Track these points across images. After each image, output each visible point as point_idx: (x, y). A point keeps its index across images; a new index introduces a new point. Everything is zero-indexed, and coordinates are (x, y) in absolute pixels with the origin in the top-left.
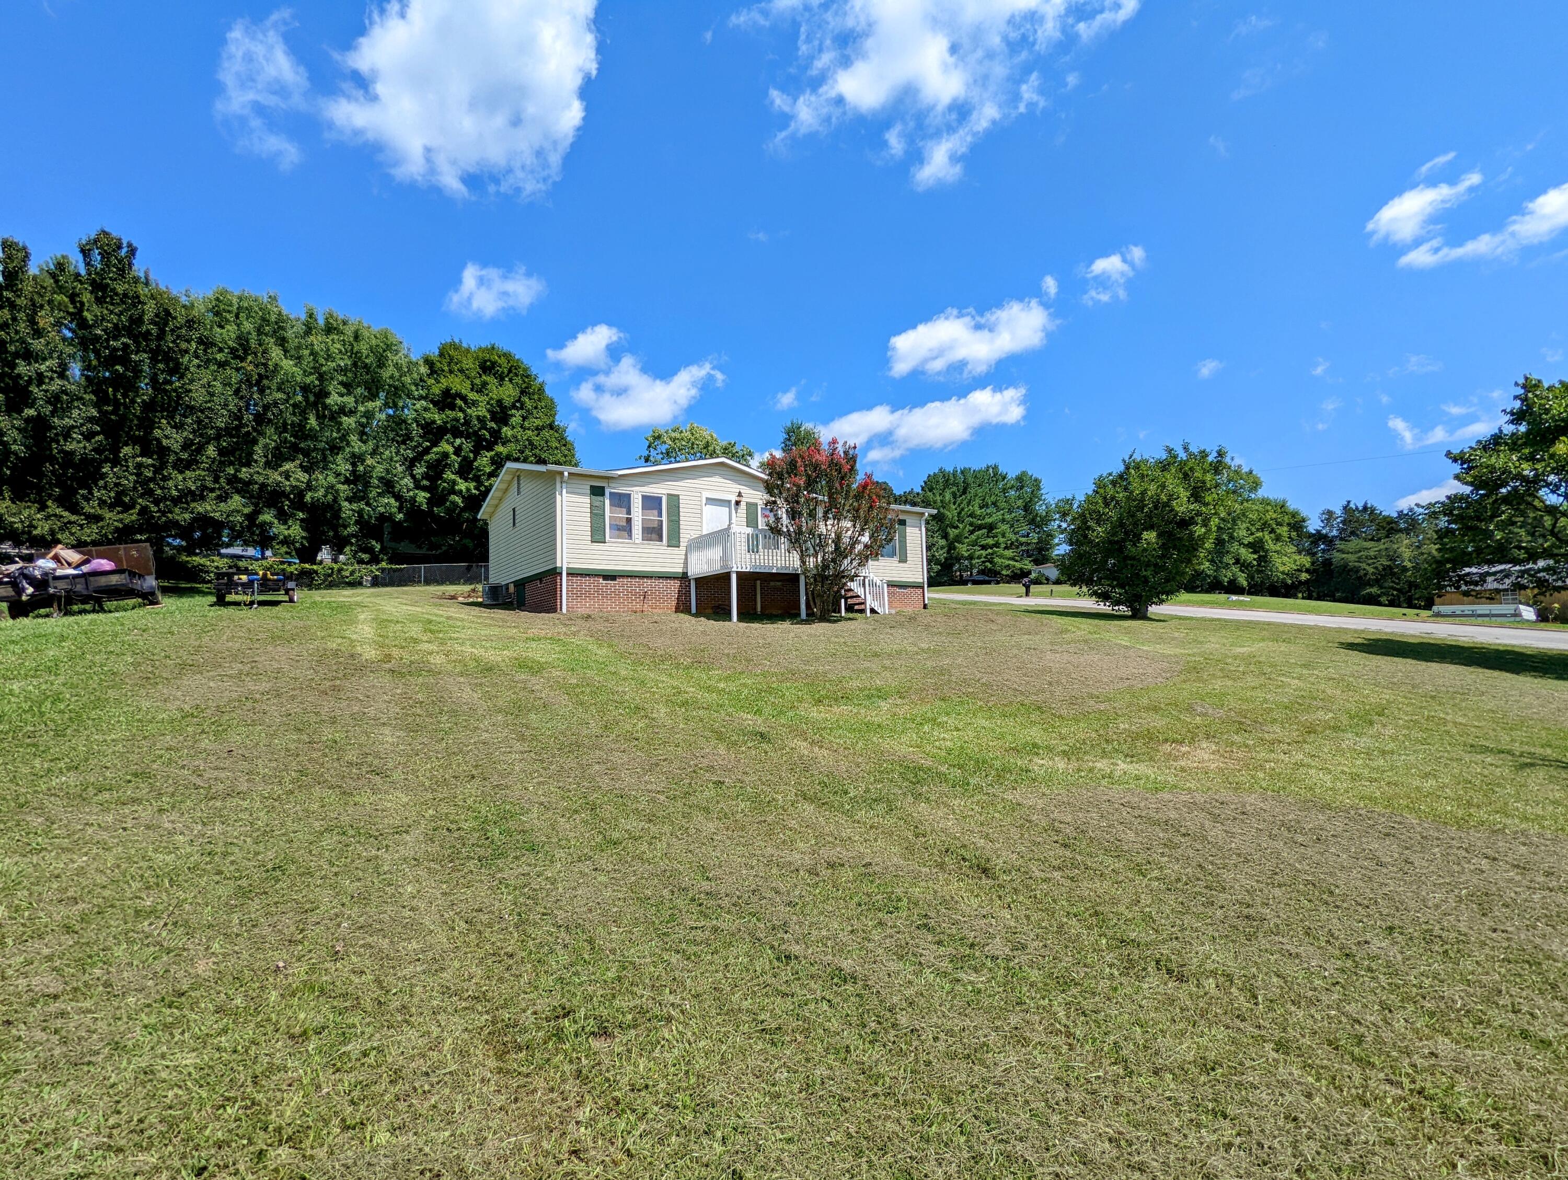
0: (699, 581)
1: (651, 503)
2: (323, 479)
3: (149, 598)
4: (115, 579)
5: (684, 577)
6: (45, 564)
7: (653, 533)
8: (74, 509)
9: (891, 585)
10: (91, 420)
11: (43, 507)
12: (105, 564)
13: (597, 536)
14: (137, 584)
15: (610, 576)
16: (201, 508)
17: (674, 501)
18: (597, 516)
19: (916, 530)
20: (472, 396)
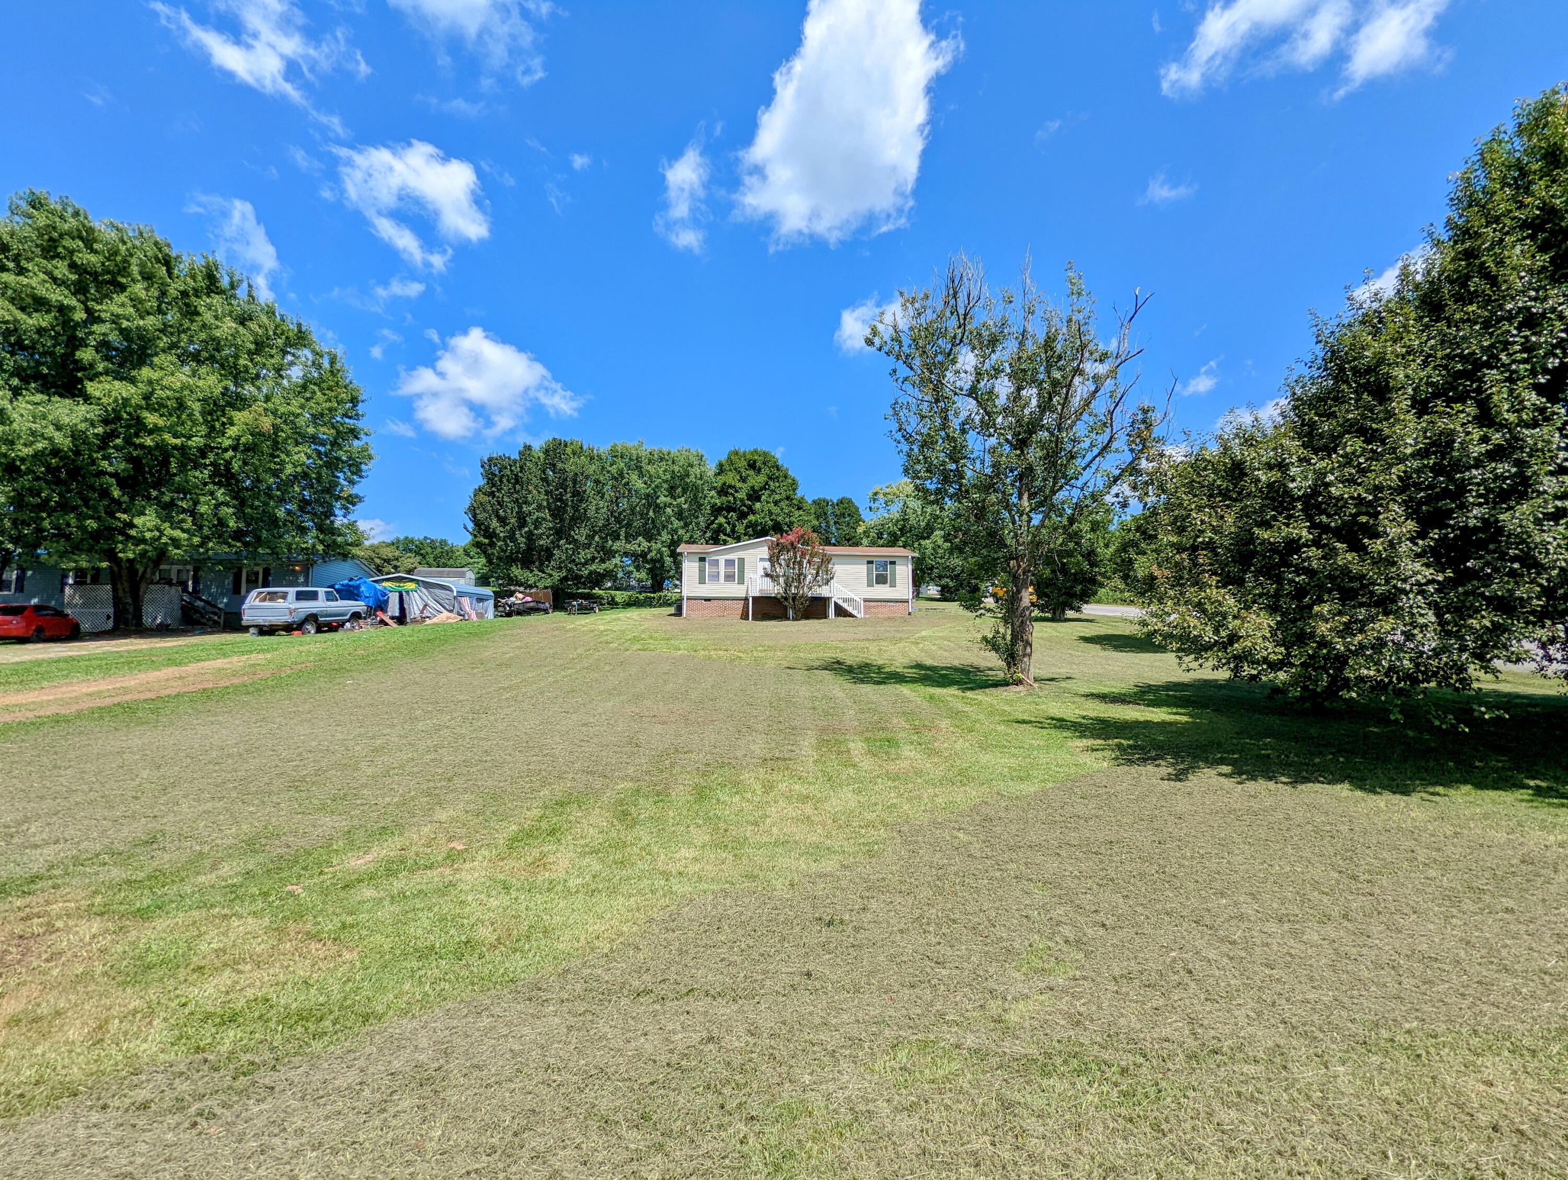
0: (754, 598)
1: (730, 563)
2: (655, 546)
3: (546, 611)
4: (532, 604)
5: (746, 599)
6: (513, 599)
7: (729, 577)
8: (543, 572)
9: (865, 601)
10: (550, 529)
11: (532, 571)
12: (529, 599)
13: (702, 581)
14: (542, 606)
15: (708, 600)
16: (593, 567)
17: (742, 561)
18: (702, 571)
19: (904, 568)
20: (739, 485)
